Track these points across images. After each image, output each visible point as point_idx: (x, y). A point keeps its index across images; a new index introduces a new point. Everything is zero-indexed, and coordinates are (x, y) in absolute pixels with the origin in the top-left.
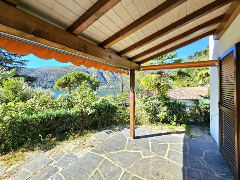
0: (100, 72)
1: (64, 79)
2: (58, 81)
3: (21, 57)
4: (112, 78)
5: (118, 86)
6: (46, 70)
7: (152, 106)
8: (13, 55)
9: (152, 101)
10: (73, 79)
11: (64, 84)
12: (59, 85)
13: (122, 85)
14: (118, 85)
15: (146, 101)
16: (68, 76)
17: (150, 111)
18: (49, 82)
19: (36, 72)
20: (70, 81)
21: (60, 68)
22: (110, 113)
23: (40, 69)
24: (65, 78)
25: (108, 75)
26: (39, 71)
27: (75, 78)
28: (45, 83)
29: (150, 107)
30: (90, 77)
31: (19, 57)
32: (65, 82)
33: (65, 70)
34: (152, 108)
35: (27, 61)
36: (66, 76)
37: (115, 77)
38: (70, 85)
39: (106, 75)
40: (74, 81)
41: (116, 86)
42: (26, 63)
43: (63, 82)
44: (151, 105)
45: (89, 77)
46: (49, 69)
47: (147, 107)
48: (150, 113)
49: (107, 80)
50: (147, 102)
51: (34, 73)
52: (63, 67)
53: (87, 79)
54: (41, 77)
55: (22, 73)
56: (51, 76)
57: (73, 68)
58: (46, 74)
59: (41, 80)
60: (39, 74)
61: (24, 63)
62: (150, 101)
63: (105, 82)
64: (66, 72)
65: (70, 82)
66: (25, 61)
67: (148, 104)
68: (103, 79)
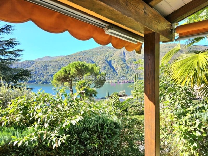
0: (108, 62)
1: (63, 72)
2: (57, 74)
3: (13, 46)
4: (123, 69)
5: (131, 79)
6: (46, 61)
7: (200, 126)
8: (5, 44)
9: (198, 114)
10: (73, 71)
11: (63, 78)
12: (58, 79)
13: (137, 77)
14: (132, 77)
15: (184, 114)
16: (67, 68)
17: (195, 140)
18: (49, 75)
19: (36, 64)
20: (69, 74)
21: (61, 58)
22: (105, 138)
23: (40, 60)
24: (64, 70)
25: (118, 65)
26: (38, 63)
27: (76, 70)
28: (45, 78)
29: (195, 130)
30: (94, 68)
31: (12, 47)
32: (64, 76)
33: (66, 61)
34: (200, 131)
35: (21, 51)
36: (65, 67)
37: (128, 67)
38: (71, 79)
39: (115, 65)
40: (75, 74)
41: (129, 78)
42: (20, 53)
43: (62, 75)
44: (197, 126)
45: (92, 68)
46: (49, 59)
47: (186, 128)
48: (195, 144)
49: (117, 71)
50: (187, 118)
51: (34, 66)
52: (64, 57)
53: (90, 70)
54: (41, 71)
55: (22, 66)
56: (52, 69)
57: (75, 57)
58: (47, 67)
59: (41, 74)
60: (39, 67)
61: (18, 54)
62: (194, 115)
63: (115, 74)
64: (68, 62)
65: (70, 76)
66: (18, 51)
67: (188, 121)
68: (112, 70)
